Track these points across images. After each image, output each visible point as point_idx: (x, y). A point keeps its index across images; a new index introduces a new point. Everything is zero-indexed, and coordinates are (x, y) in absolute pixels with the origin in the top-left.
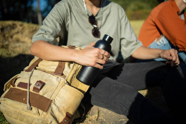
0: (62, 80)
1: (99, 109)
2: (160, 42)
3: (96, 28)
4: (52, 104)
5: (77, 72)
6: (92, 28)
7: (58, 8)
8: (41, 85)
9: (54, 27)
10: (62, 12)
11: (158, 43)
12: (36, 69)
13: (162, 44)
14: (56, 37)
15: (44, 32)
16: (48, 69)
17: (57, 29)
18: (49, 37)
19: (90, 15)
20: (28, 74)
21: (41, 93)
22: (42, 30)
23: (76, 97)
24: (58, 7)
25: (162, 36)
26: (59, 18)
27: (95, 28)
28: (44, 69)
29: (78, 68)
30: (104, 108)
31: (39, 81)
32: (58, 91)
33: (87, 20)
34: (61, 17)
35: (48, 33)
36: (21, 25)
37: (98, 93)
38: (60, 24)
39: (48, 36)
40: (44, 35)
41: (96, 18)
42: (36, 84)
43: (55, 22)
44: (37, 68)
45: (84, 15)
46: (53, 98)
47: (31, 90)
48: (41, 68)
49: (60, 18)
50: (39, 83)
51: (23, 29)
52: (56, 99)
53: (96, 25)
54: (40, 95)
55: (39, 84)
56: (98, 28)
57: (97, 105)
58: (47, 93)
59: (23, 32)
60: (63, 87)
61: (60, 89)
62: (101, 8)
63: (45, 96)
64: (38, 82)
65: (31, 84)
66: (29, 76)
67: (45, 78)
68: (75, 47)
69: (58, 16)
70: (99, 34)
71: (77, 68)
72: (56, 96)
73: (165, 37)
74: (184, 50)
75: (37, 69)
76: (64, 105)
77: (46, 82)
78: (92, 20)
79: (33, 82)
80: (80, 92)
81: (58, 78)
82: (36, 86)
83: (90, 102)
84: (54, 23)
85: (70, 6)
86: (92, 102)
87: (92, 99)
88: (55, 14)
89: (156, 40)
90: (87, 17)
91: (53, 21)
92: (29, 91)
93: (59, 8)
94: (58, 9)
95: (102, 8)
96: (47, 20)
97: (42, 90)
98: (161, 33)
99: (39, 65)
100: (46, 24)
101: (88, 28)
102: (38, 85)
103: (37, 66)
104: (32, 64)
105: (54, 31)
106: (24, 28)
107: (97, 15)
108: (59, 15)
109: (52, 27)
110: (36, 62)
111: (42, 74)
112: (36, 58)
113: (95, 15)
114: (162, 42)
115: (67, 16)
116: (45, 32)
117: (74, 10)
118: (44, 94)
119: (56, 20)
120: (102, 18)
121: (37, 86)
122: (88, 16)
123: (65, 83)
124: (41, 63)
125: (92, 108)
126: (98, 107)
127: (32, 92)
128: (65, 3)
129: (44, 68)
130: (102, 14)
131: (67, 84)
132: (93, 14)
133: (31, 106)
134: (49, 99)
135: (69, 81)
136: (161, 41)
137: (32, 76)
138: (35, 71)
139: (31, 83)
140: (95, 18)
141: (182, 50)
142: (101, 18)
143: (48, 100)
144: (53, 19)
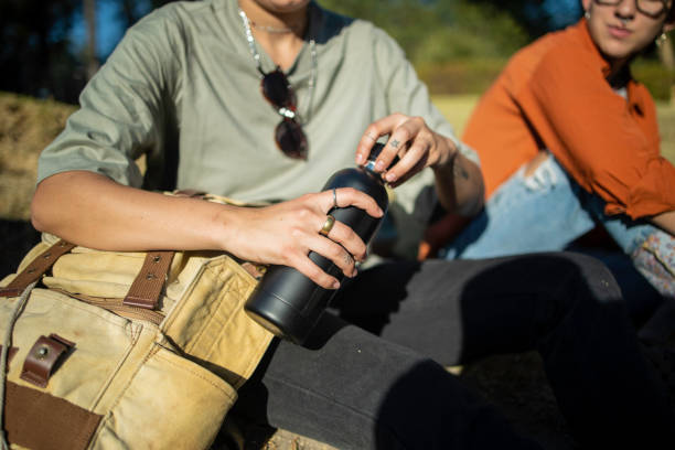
0: (148, 330)
1: (302, 444)
2: (536, 180)
3: (293, 120)
4: (102, 431)
5: (212, 298)
6: (278, 119)
7: (136, 41)
8: (54, 356)
9: (126, 114)
10: (157, 58)
11: (530, 183)
12: (41, 285)
13: (543, 187)
14: (133, 155)
15: (84, 137)
16: (89, 287)
17: (137, 125)
18: (105, 157)
19: (267, 70)
20: (5, 307)
21: (55, 387)
22: (76, 127)
23: (202, 401)
24: (137, 38)
25: (543, 155)
26: (144, 81)
27: (286, 119)
28: (74, 288)
29: (219, 283)
30: (318, 439)
31: (47, 335)
32: (129, 379)
33: (255, 87)
34: (154, 78)
35: (100, 141)
36: (14, 109)
37: (296, 384)
38: (149, 104)
39: (101, 152)
40: (86, 148)
41: (293, 80)
42: (33, 351)
43: (127, 97)
44: (46, 280)
45: (244, 69)
46: (104, 408)
47: (15, 376)
48: (60, 282)
49: (147, 80)
50: (45, 346)
51: (18, 124)
52: (121, 412)
53: (293, 107)
54: (49, 395)
55: (46, 351)
56: (298, 121)
57: (292, 429)
58: (80, 389)
59: (20, 135)
60: (151, 361)
61: (138, 370)
62: (309, 41)
63: (73, 399)
64: (42, 339)
65: (17, 349)
66: (10, 315)
67: (74, 322)
68: (208, 196)
69: (142, 73)
70: (303, 144)
71: (215, 282)
72: (120, 396)
73: (557, 160)
74: (622, 209)
75: (45, 287)
76: (150, 434)
77: (78, 342)
78: (278, 88)
79: (25, 342)
80: (217, 379)
81: (129, 321)
82: (33, 359)
83: (266, 418)
84: (125, 100)
85: (187, 34)
86: (272, 417)
87: (269, 407)
88: (127, 66)
89: (520, 173)
90: (257, 77)
91: (119, 94)
92: (5, 378)
93: (141, 41)
94: (140, 46)
95: (312, 43)
96: (96, 89)
97: (59, 372)
98: (541, 145)
99: (55, 269)
100: (90, 106)
101: (261, 120)
102: (42, 352)
103: (49, 273)
104: (29, 267)
105: (127, 131)
106: (23, 119)
107: (293, 71)
108: (144, 69)
109: (115, 118)
110: (44, 256)
111: (65, 306)
112: (48, 241)
113: (286, 69)
114: (542, 180)
115: (174, 73)
116: (90, 136)
117: (203, 48)
118: (68, 392)
119: (131, 86)
120: (315, 80)
121: (40, 357)
122: (261, 76)
123: (156, 344)
124: (64, 261)
125: (273, 439)
126: (296, 436)
127: (16, 385)
128: (168, 22)
129: (76, 284)
130: (315, 65)
131: (168, 345)
132: (279, 67)
133: (8, 444)
134: (86, 411)
135: (174, 334)
136: (539, 173)
137: (23, 315)
138: (37, 294)
139: (14, 345)
140: (288, 83)
141: (617, 212)
142: (311, 83)
143: (86, 414)
144: (121, 86)
